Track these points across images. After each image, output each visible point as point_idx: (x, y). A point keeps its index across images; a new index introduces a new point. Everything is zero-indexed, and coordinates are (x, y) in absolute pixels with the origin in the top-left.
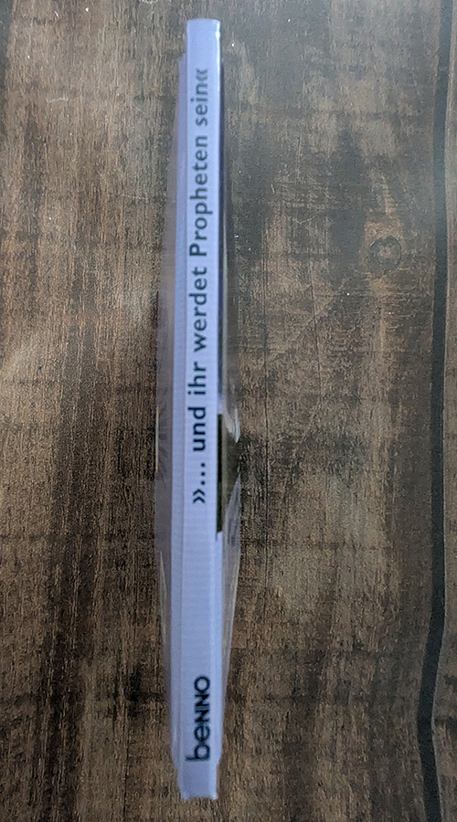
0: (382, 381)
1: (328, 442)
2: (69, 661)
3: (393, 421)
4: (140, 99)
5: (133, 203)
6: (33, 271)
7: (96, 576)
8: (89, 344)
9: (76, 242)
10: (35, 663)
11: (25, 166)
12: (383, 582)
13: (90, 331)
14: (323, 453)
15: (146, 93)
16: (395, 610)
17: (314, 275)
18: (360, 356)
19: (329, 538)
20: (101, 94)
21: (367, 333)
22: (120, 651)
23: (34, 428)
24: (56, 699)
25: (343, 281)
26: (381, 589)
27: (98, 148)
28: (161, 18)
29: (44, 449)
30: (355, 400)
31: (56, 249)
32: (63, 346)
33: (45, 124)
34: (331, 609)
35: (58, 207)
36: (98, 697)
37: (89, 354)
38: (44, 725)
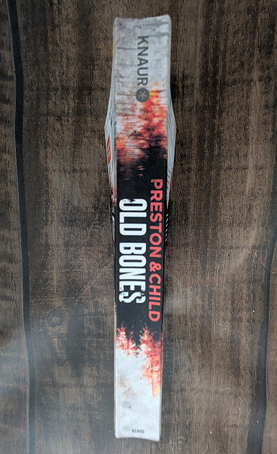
0: (54, 255)
1: (80, 223)
2: (209, 104)
3: (47, 235)
4: (182, 390)
5: (184, 338)
6: (233, 303)
7: (196, 150)
8: (204, 268)
9: (212, 317)
10: (227, 103)
11: (239, 355)
12: (48, 154)
13: (203, 275)
14: (82, 218)
15: (180, 392)
16: (41, 139)
17: (92, 306)
18: (66, 267)
19: (77, 175)
20: (202, 392)
21: (63, 278)
22: (182, 110)
23: (231, 225)
24: (215, 83)
25: (76, 304)
26: (49, 150)
27: (203, 365)
28: (174, 430)
29: (225, 214)
30: (67, 245)
31: (222, 314)
32: (217, 266)
33: (230, 377)
34: (75, 139)
35: (221, 335)
36: (193, 85)
37: (204, 263)
38: (220, 70)
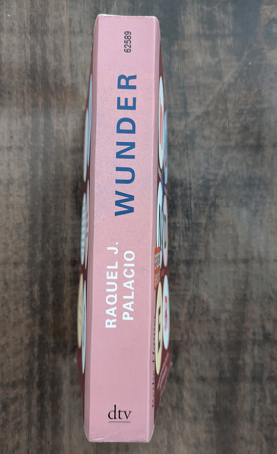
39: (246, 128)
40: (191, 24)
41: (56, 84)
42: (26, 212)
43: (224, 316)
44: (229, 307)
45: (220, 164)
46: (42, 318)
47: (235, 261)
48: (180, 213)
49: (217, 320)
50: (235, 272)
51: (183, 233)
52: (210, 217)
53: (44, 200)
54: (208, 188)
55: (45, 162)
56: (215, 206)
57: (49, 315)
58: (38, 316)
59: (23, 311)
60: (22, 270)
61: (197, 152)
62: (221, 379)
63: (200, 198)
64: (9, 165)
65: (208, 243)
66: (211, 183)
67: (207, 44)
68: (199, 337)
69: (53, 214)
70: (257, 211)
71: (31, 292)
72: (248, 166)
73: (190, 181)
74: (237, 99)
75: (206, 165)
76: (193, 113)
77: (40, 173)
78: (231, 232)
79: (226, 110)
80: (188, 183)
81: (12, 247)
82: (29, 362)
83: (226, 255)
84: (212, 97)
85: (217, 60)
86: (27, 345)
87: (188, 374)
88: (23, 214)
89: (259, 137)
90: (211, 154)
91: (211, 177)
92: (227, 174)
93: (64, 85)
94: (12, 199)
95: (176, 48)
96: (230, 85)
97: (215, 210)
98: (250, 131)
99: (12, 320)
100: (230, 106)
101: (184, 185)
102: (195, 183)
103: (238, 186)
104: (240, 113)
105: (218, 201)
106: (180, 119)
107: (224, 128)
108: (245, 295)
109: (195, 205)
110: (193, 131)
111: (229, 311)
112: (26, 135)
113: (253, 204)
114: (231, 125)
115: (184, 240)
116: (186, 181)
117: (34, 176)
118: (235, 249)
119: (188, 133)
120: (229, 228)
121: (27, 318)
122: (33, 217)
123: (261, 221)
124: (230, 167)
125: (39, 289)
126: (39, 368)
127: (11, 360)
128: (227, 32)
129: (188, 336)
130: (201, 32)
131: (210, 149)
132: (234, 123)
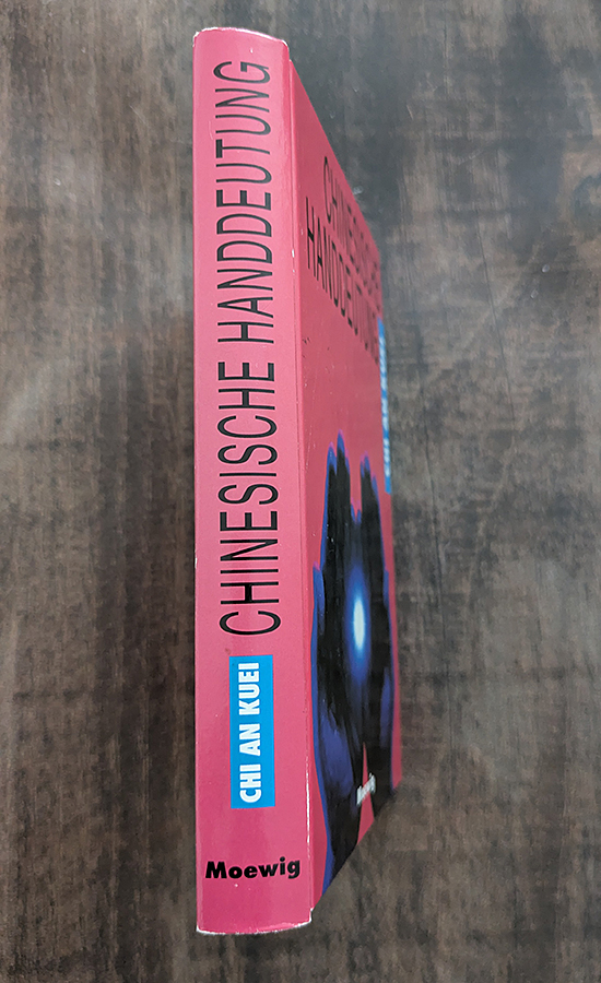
39: (543, 396)
40: (424, 192)
41: (153, 314)
42: (92, 582)
43: (519, 796)
44: (528, 774)
45: (495, 469)
46: (125, 814)
47: (536, 675)
48: (416, 574)
49: (504, 805)
50: (536, 699)
51: (424, 617)
52: (479, 582)
53: (129, 554)
54: (473, 519)
55: (132, 476)
56: (489, 558)
57: (142, 804)
58: (118, 809)
59: (85, 799)
60: (82, 708)
61: (447, 445)
62: (517, 936)
63: (456, 542)
64: (54, 482)
65: (477, 637)
66: (479, 510)
67: (456, 229)
68: (466, 842)
69: (147, 584)
70: (578, 566)
71: (102, 757)
72: (554, 472)
73: (435, 507)
74: (522, 339)
75: (467, 472)
76: (436, 364)
77: (121, 497)
78: (526, 613)
79: (502, 362)
80: (430, 509)
81: (61, 659)
82: (97, 911)
83: (516, 662)
84: (472, 335)
85: (479, 261)
86: (94, 872)
87: (446, 925)
88: (84, 586)
89: (572, 415)
90: (476, 449)
91: (479, 497)
92: (511, 490)
93: (172, 315)
94: (60, 556)
95: (396, 239)
96: (506, 312)
97: (490, 568)
98: (554, 402)
99: (61, 820)
100: (510, 352)
101: (423, 514)
102: (445, 509)
103: (535, 515)
104: (531, 367)
105: (495, 548)
106: (410, 378)
107: (501, 395)
108: (562, 748)
109: (448, 556)
110: (438, 403)
111: (529, 784)
112: (88, 418)
113: (569, 551)
114: (514, 389)
115: (426, 631)
116: (426, 505)
117: (108, 505)
118: (535, 648)
119: (427, 405)
120: (520, 603)
121: (94, 815)
122: (105, 591)
123: (586, 588)
124: (516, 473)
125: (119, 747)
126: (119, 925)
127: (59, 909)
128: (497, 205)
129: (444, 840)
130: (446, 206)
131: (474, 438)
132: (520, 385)
